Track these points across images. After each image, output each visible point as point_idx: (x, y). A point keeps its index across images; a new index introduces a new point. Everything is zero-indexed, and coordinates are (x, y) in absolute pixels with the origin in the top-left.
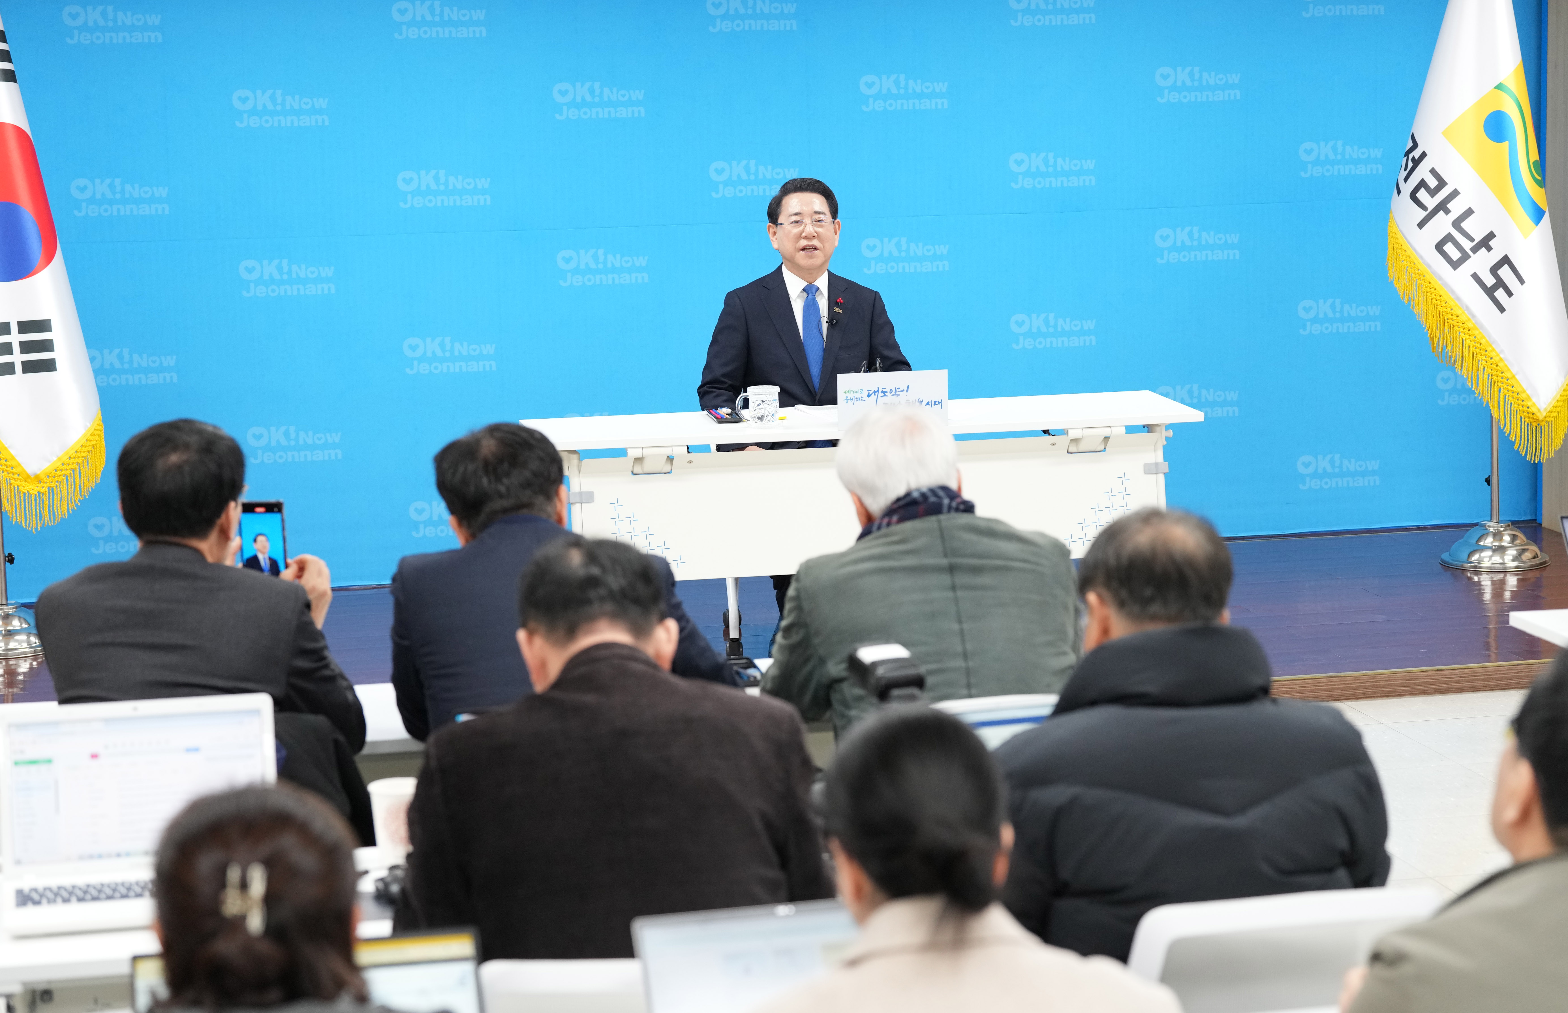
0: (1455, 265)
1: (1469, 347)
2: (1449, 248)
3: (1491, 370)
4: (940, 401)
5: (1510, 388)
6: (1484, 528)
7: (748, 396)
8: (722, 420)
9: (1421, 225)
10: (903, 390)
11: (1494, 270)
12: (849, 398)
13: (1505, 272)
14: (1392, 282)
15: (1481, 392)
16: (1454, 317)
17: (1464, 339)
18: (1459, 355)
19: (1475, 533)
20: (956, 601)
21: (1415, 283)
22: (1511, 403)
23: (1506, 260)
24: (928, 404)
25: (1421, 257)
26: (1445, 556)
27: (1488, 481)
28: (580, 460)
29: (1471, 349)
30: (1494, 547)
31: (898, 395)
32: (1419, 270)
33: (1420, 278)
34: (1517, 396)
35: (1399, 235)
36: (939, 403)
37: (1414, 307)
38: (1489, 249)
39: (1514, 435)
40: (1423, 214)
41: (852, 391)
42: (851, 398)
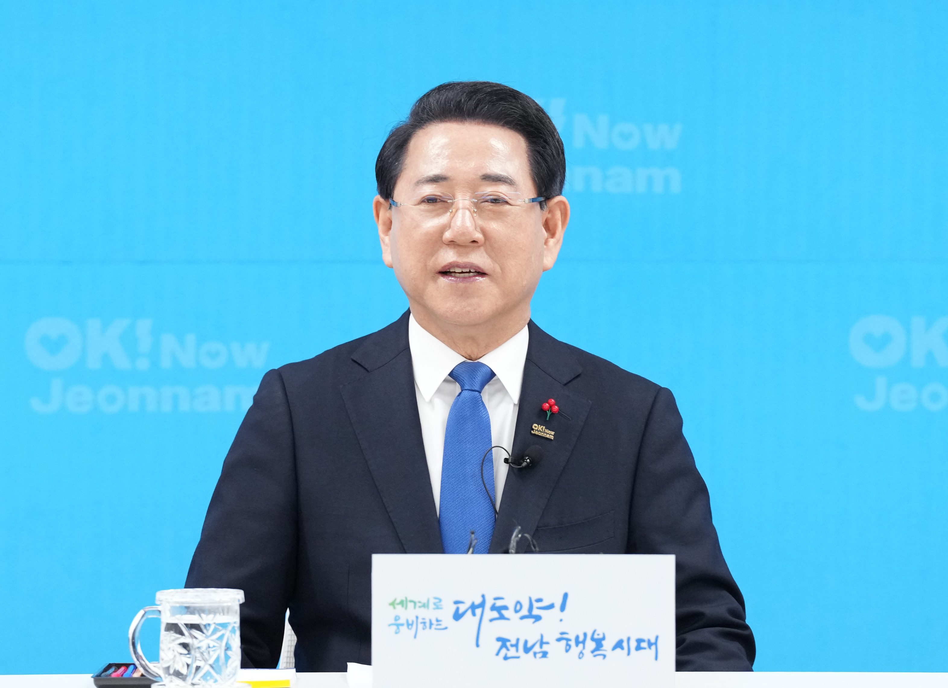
4: (653, 641)
10: (551, 606)
12: (402, 621)
24: (619, 645)
31: (538, 618)
36: (650, 644)
41: (411, 601)
42: (407, 621)
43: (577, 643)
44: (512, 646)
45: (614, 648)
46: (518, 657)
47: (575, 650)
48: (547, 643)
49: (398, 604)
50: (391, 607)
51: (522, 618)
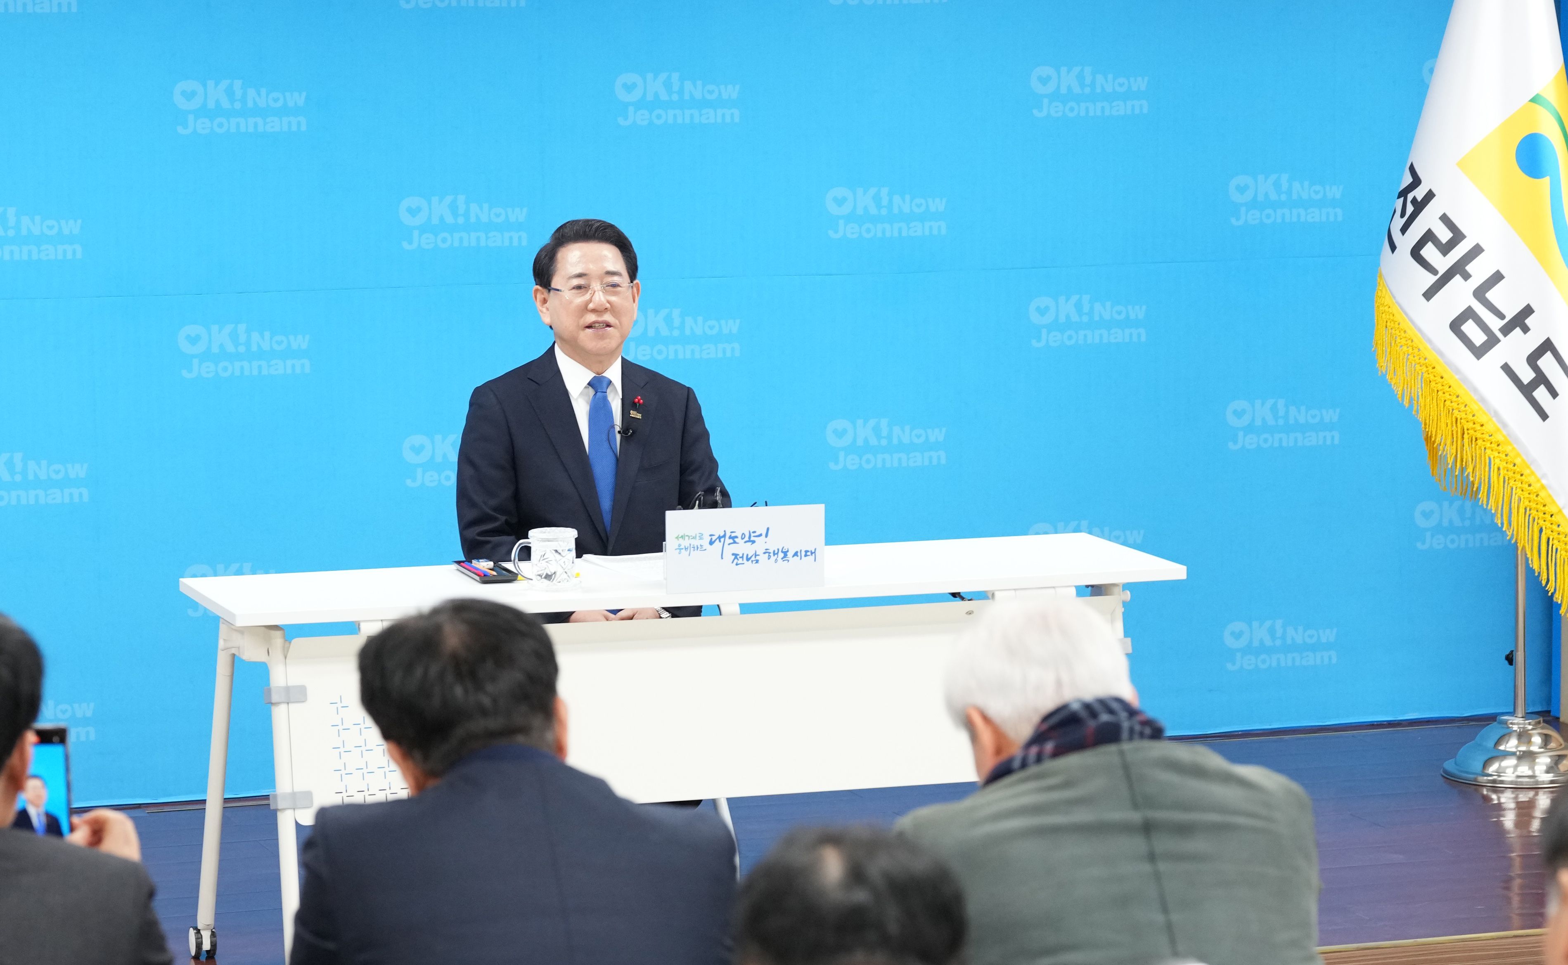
0: (1479, 352)
1: (1499, 469)
2: (1470, 328)
3: (1530, 502)
4: (813, 551)
5: (1555, 527)
6: (1505, 726)
7: (530, 543)
8: (486, 579)
9: (1429, 294)
10: (760, 535)
11: (1533, 359)
12: (682, 547)
13: (1547, 363)
14: (1384, 376)
15: (1515, 533)
16: (1478, 427)
17: (1492, 457)
18: (1484, 480)
19: (1492, 732)
20: (1157, 876)
21: (1420, 377)
22: (1557, 549)
23: (1547, 346)
24: (796, 554)
25: (1429, 341)
26: (1449, 765)
27: (1510, 659)
28: (287, 640)
29: (1502, 472)
30: (1518, 753)
31: (754, 542)
32: (1425, 359)
33: (1428, 371)
34: (1564, 539)
35: (1395, 309)
36: (812, 553)
37: (1417, 411)
38: (1525, 330)
39: (1561, 595)
40: (1432, 279)
41: (687, 536)
42: (685, 547)
43: (774, 554)
44: (740, 557)
45: (793, 556)
46: (743, 564)
47: (773, 558)
48: (758, 555)
49: (680, 538)
50: (677, 539)
51: (745, 542)
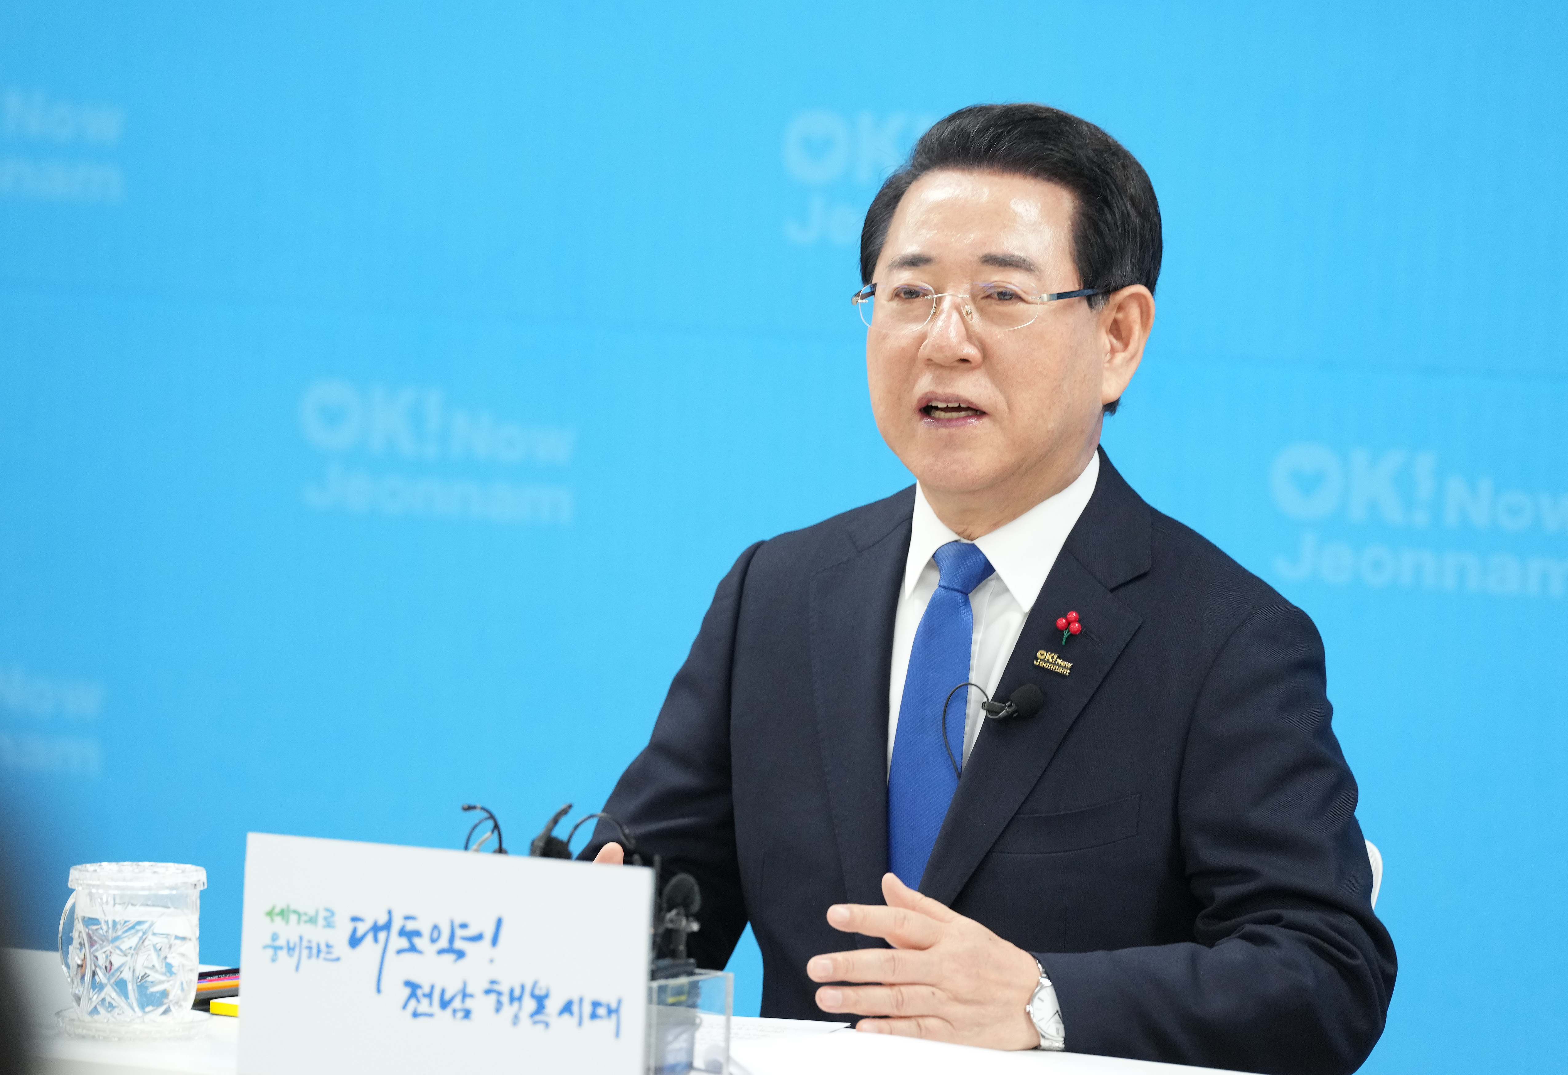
4: (611, 1006)
10: (478, 938)
12: (281, 942)
24: (567, 1008)
31: (460, 954)
36: (610, 1012)
41: (295, 912)
42: (288, 943)
43: (512, 999)
44: (425, 995)
45: (560, 1014)
46: (432, 1016)
47: (509, 1010)
48: (471, 996)
49: (278, 914)
50: (268, 919)
51: (441, 952)
